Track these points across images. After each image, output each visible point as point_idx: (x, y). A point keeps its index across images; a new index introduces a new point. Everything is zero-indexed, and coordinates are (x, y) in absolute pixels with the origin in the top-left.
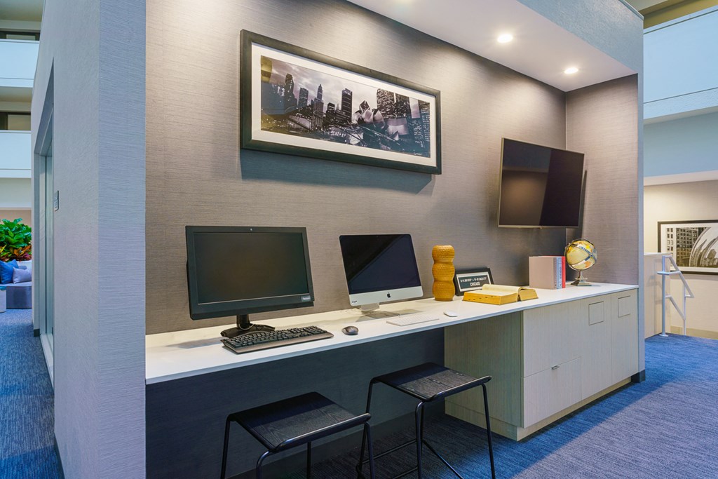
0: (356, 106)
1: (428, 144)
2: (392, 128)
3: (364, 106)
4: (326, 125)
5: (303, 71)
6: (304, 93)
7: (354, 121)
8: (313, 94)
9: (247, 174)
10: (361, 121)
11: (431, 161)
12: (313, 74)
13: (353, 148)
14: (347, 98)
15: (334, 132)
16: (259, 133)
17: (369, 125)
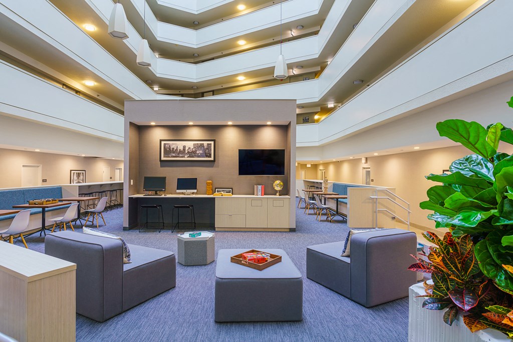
0: (187, 149)
1: (211, 155)
2: (198, 152)
3: (189, 148)
4: (179, 154)
5: (173, 144)
6: (173, 149)
7: (186, 152)
8: (175, 148)
9: (161, 166)
10: (188, 152)
11: (212, 159)
12: (176, 144)
13: (186, 158)
14: (184, 147)
15: (181, 155)
16: (163, 158)
17: (191, 152)
